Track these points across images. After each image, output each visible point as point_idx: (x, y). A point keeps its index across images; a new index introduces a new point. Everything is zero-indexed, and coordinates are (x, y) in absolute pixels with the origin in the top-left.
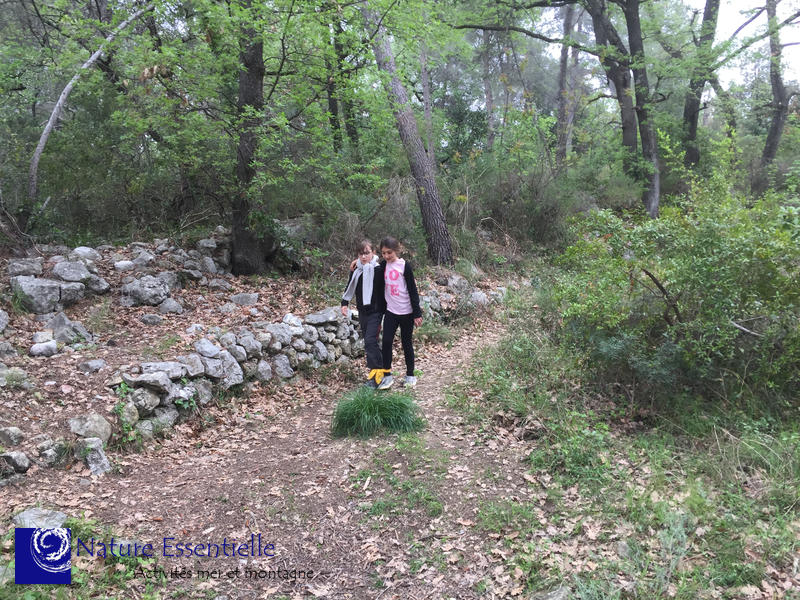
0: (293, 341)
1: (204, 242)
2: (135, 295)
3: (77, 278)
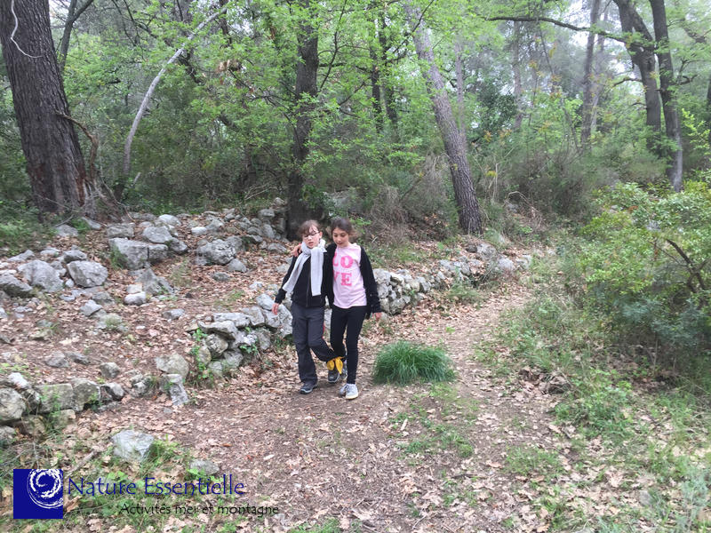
1: (264, 212)
2: (208, 256)
3: (161, 241)
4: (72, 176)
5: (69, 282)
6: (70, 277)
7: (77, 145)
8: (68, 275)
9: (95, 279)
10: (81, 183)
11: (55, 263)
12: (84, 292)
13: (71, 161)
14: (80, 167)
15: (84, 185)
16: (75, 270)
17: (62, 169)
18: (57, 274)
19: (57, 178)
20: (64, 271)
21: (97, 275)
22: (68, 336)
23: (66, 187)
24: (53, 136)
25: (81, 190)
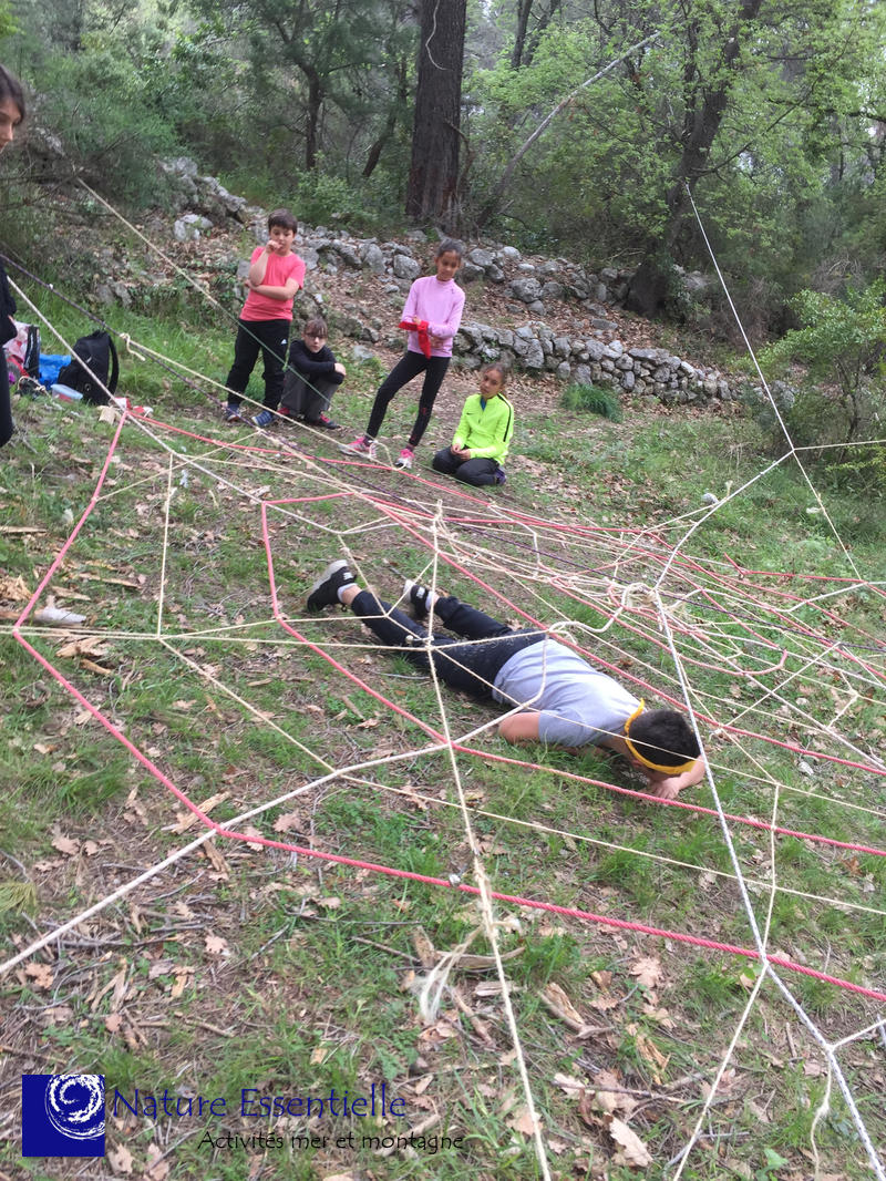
0: (602, 360)
1: (606, 271)
2: (516, 290)
3: (482, 264)
4: (441, 186)
5: (390, 270)
6: (393, 266)
7: (455, 158)
8: (392, 264)
9: (409, 273)
10: (448, 195)
11: (387, 251)
12: (396, 280)
13: (444, 170)
14: (452, 180)
15: (450, 198)
16: (398, 260)
17: (435, 179)
18: (385, 260)
19: (428, 185)
20: (391, 260)
21: (411, 270)
22: (367, 299)
23: (433, 194)
24: (436, 144)
25: (446, 202)
